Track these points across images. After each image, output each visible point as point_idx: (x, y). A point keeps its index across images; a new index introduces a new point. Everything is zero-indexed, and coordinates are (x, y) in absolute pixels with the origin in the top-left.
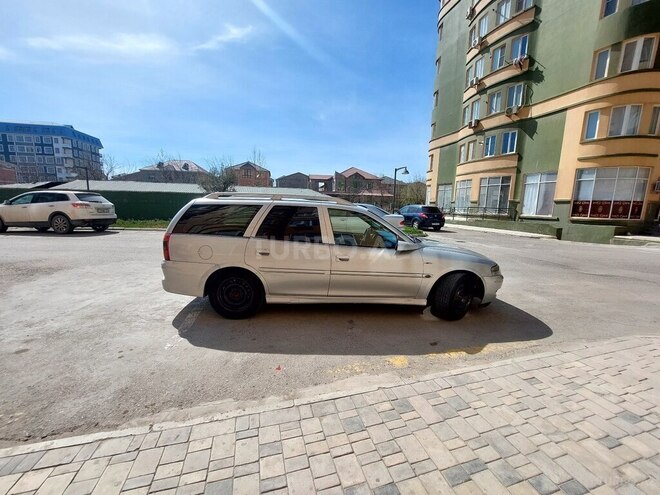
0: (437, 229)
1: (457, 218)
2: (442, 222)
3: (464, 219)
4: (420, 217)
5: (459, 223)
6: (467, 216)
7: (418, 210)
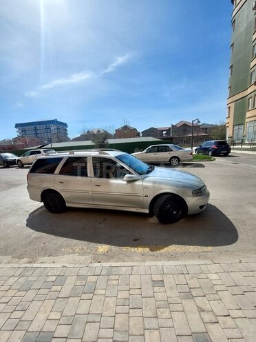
0: (226, 155)
1: (244, 147)
2: (229, 150)
3: (249, 147)
4: (213, 148)
5: (245, 149)
6: (251, 144)
7: (211, 144)
